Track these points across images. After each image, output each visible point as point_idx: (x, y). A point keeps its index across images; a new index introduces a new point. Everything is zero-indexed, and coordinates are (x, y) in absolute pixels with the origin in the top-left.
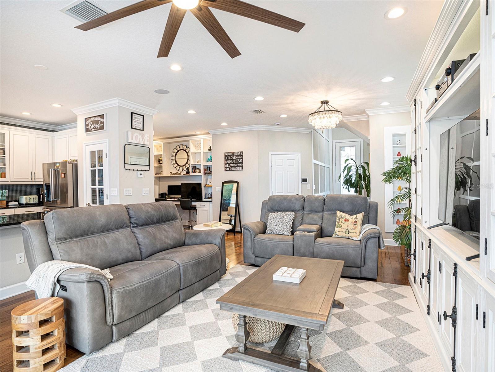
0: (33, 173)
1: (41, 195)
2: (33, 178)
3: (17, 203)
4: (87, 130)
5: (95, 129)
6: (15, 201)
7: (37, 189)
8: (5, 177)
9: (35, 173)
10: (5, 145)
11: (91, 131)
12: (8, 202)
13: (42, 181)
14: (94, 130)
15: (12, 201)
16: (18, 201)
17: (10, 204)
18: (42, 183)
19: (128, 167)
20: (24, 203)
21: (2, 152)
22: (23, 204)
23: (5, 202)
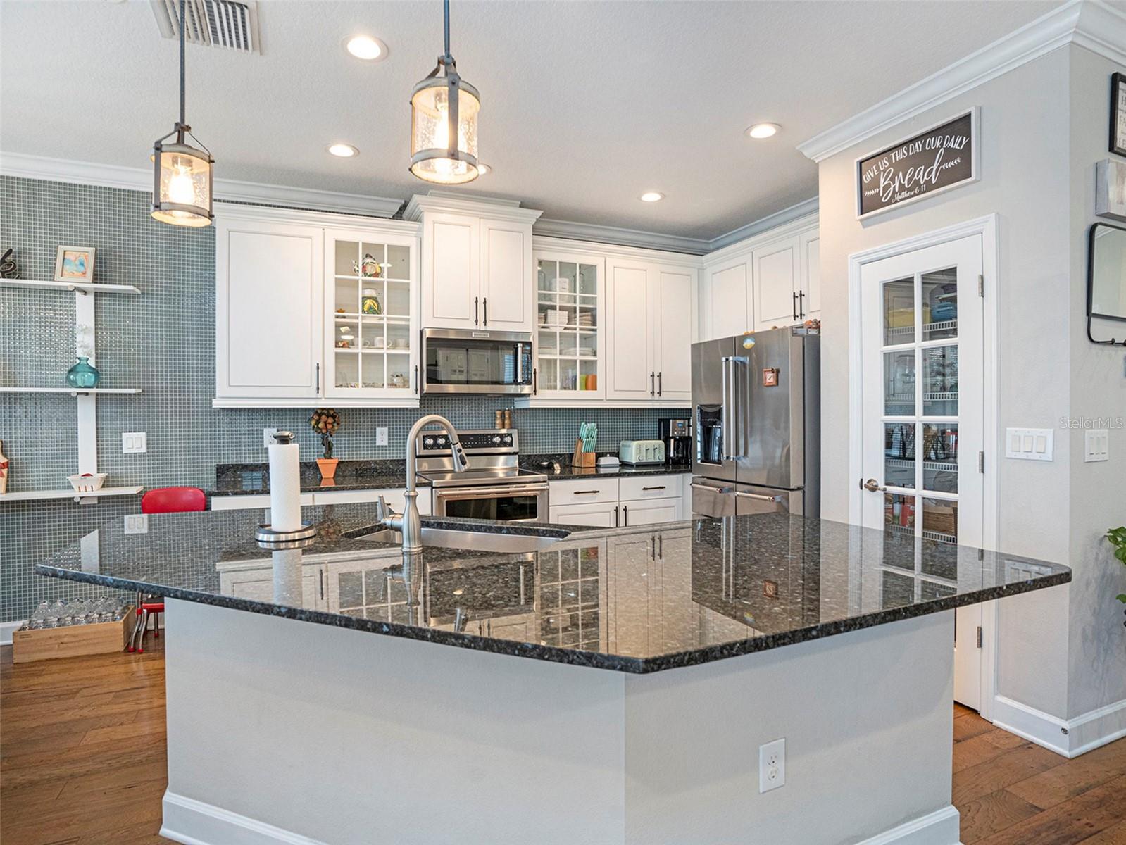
0: (656, 374)
1: (672, 441)
2: (657, 390)
3: (615, 461)
4: (865, 205)
5: (909, 190)
6: (613, 455)
7: (660, 420)
8: (595, 388)
9: (660, 376)
10: (596, 298)
11: (889, 203)
12: (599, 455)
13: (690, 399)
14: (905, 194)
15: (604, 455)
16: (617, 455)
17: (603, 461)
18: (689, 405)
19: (1102, 330)
20: (634, 462)
21: (589, 318)
22: (630, 465)
23: (593, 456)
